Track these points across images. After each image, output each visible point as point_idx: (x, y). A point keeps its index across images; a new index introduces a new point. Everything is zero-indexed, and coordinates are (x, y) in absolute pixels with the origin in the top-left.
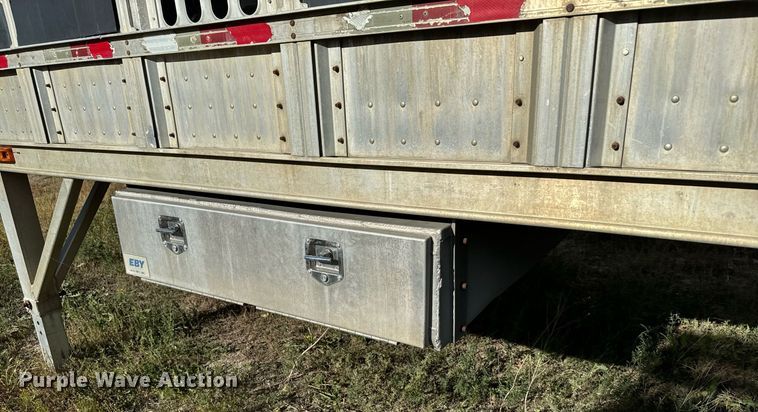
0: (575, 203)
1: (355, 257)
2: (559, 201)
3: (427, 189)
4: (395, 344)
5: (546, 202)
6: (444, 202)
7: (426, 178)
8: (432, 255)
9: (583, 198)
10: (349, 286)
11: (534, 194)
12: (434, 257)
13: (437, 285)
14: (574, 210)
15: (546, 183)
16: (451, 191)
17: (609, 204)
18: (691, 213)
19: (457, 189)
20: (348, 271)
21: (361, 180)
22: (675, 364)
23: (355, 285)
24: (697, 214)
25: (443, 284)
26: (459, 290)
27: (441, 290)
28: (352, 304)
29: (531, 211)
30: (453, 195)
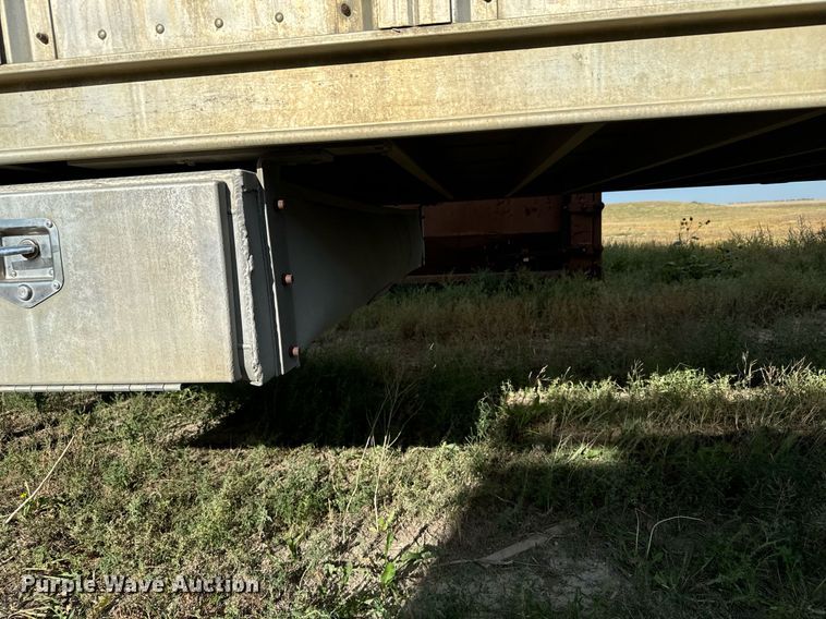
0: (440, 92)
1: (84, 239)
2: (420, 93)
3: (210, 104)
4: (178, 387)
5: (400, 97)
6: (241, 121)
7: (206, 87)
8: (230, 214)
9: (453, 83)
10: (75, 298)
11: (381, 89)
12: (234, 217)
13: (244, 266)
14: (442, 103)
15: (397, 67)
16: (250, 101)
17: (488, 87)
18: (596, 82)
19: (260, 97)
20: (71, 268)
21: (87, 106)
22: (517, 430)
23: (89, 292)
24: (603, 83)
25: (254, 264)
26: (282, 283)
27: (252, 274)
28: (85, 332)
29: (380, 116)
30: (256, 107)
